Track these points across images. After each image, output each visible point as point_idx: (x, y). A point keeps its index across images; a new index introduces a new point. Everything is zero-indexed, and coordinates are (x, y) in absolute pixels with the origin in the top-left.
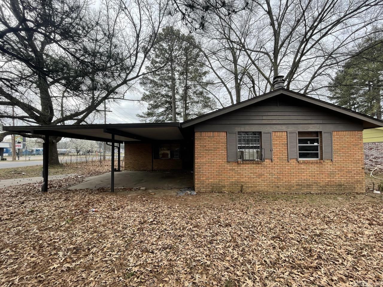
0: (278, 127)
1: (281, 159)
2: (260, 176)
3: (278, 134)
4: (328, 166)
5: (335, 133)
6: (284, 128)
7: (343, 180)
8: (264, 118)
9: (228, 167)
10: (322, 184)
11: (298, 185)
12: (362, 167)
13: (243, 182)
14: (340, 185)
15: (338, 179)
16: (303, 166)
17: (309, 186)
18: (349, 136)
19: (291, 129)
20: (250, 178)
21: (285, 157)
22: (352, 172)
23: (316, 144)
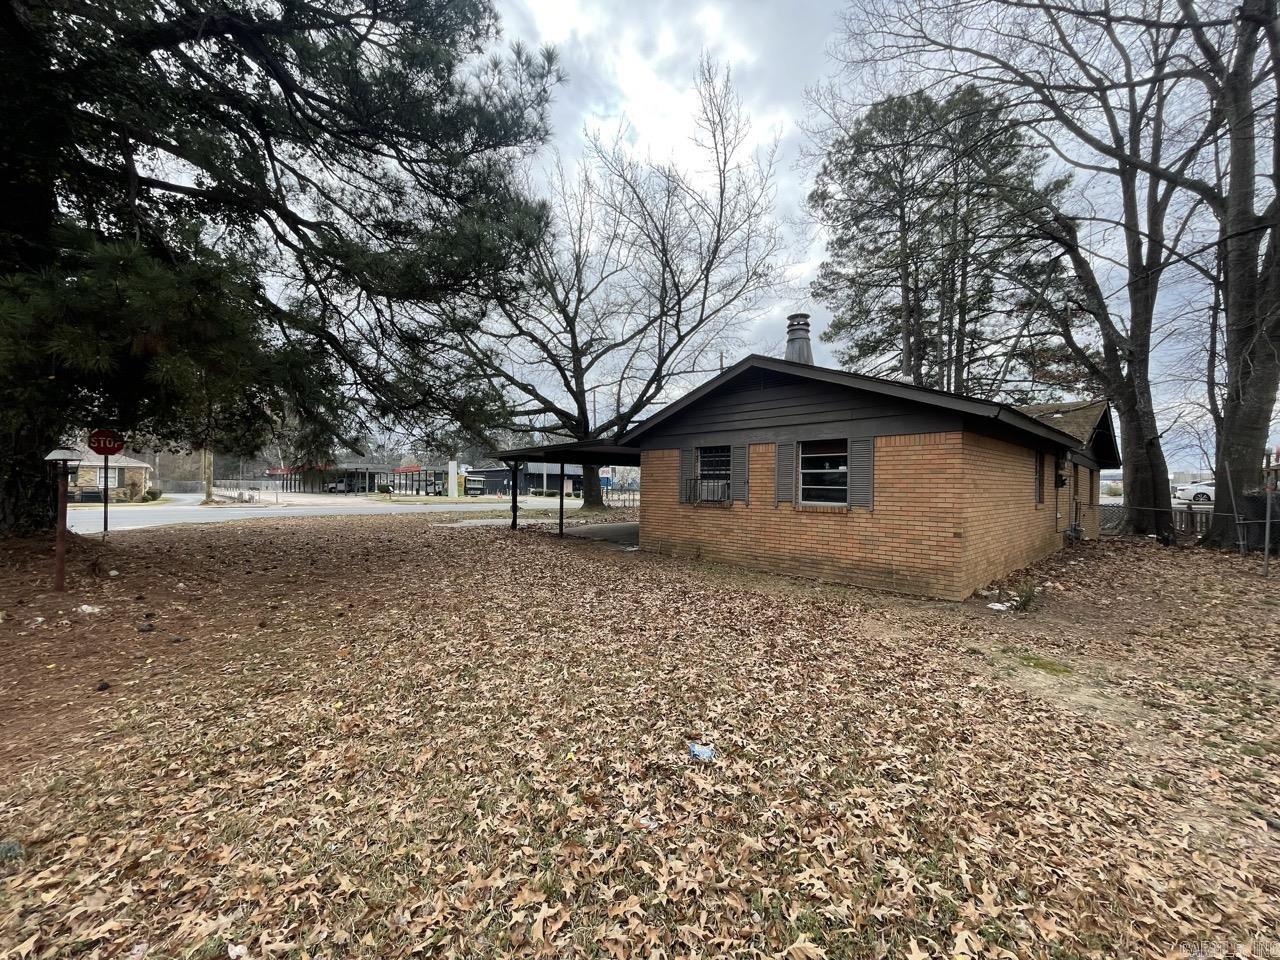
0: (760, 435)
1: (763, 501)
2: (728, 531)
3: (761, 449)
4: (861, 521)
5: (880, 442)
6: (770, 435)
7: (898, 559)
8: (737, 417)
9: (681, 512)
10: (844, 563)
11: (793, 559)
12: (952, 530)
13: (700, 541)
14: (890, 573)
15: (882, 555)
16: (804, 519)
17: (815, 564)
18: (920, 448)
19: (785, 436)
20: (711, 535)
21: (770, 496)
22: (924, 542)
23: (842, 469)
